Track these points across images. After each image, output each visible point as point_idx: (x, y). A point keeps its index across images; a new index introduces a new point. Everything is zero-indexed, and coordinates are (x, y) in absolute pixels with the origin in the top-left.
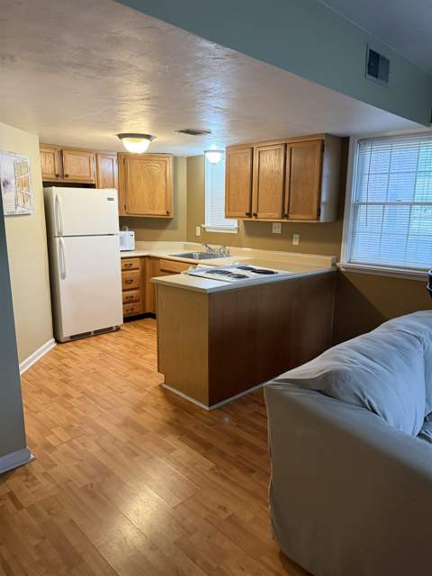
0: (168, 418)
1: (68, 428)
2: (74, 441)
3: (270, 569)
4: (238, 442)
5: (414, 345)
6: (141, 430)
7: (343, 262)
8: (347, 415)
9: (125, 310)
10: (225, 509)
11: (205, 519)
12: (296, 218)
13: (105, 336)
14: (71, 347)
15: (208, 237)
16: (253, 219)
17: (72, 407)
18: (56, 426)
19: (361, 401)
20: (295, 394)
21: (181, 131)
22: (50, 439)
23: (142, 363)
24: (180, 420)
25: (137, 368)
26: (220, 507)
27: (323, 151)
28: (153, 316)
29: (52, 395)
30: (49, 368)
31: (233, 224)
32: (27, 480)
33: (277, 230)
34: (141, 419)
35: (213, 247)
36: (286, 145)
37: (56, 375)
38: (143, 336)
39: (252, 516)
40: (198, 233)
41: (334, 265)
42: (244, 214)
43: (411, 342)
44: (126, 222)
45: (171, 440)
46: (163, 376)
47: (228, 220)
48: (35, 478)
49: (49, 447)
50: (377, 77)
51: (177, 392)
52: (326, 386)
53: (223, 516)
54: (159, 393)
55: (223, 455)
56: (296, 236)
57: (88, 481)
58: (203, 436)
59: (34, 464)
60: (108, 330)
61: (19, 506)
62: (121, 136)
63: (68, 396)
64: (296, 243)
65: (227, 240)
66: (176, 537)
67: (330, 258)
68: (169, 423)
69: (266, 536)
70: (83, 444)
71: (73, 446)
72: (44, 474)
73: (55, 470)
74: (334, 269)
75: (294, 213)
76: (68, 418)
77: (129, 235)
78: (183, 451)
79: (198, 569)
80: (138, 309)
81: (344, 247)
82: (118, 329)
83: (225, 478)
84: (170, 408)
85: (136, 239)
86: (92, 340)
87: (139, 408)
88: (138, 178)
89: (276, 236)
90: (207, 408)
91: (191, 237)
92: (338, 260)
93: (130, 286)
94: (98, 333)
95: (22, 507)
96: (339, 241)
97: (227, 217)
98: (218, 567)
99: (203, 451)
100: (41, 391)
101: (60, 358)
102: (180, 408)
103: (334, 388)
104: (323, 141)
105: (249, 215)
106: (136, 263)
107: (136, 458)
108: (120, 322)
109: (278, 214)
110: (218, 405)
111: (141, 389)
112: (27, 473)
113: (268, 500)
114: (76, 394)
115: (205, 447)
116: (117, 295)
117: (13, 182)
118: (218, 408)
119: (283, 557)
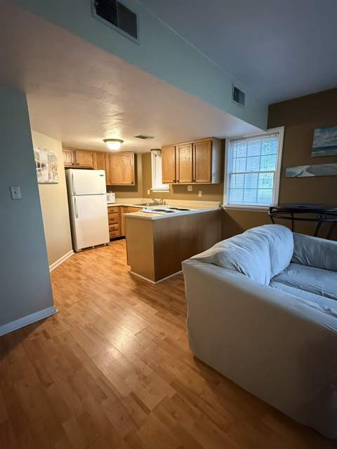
0: (133, 289)
1: (78, 295)
2: (81, 302)
3: (189, 365)
4: (171, 299)
5: (264, 239)
6: (118, 295)
7: (225, 204)
8: (228, 275)
9: (111, 235)
10: (163, 334)
11: (153, 340)
12: (199, 181)
13: (100, 248)
14: (82, 254)
15: (153, 195)
16: (177, 183)
17: (81, 284)
18: (72, 294)
19: (236, 268)
20: (199, 266)
21: (137, 137)
22: (68, 301)
23: (118, 261)
24: (140, 289)
25: (116, 264)
26: (161, 333)
27: (212, 146)
28: (124, 237)
29: (70, 278)
30: (69, 265)
31: (166, 186)
32: (53, 323)
33: (190, 189)
34: (119, 289)
35: (156, 200)
36: (193, 144)
37: (73, 269)
38: (120, 248)
39: (178, 337)
40: (149, 193)
41: (220, 206)
42: (172, 181)
43: (261, 238)
44: (110, 188)
45: (135, 299)
46: (130, 267)
47: (164, 185)
48: (58, 322)
49: (67, 305)
50: (238, 102)
51: (138, 275)
52: (216, 261)
53: (163, 338)
54: (128, 276)
55: (162, 306)
56: (200, 192)
57: (88, 322)
58: (152, 297)
59: (59, 315)
60: (102, 245)
61: (48, 337)
62: (105, 141)
63: (79, 279)
64: (200, 195)
65: (163, 196)
66: (136, 351)
67: (218, 203)
68: (134, 291)
69: (186, 347)
70: (86, 303)
71: (81, 305)
72: (64, 320)
73: (70, 317)
74: (220, 208)
75: (199, 179)
76: (78, 290)
77: (112, 195)
78: (141, 305)
79: (149, 368)
80: (117, 234)
81: (225, 197)
82: (107, 245)
83: (163, 318)
84: (134, 284)
85: (116, 198)
86: (93, 251)
87: (117, 283)
88: (117, 166)
89: (190, 192)
90: (154, 283)
91: (145, 196)
92: (222, 204)
93: (112, 222)
94: (96, 247)
95: (50, 338)
96: (222, 194)
97: (163, 183)
98: (160, 367)
99: (152, 304)
100: (64, 277)
101: (76, 260)
102: (139, 283)
103: (221, 261)
104: (212, 141)
105: (175, 181)
106: (116, 210)
107: (115, 309)
108: (108, 241)
109: (190, 180)
110: (160, 281)
111: (118, 274)
112: (54, 320)
113: (186, 328)
114: (83, 277)
115: (153, 302)
116: (106, 227)
117: (47, 165)
118: (160, 283)
119: (196, 359)
